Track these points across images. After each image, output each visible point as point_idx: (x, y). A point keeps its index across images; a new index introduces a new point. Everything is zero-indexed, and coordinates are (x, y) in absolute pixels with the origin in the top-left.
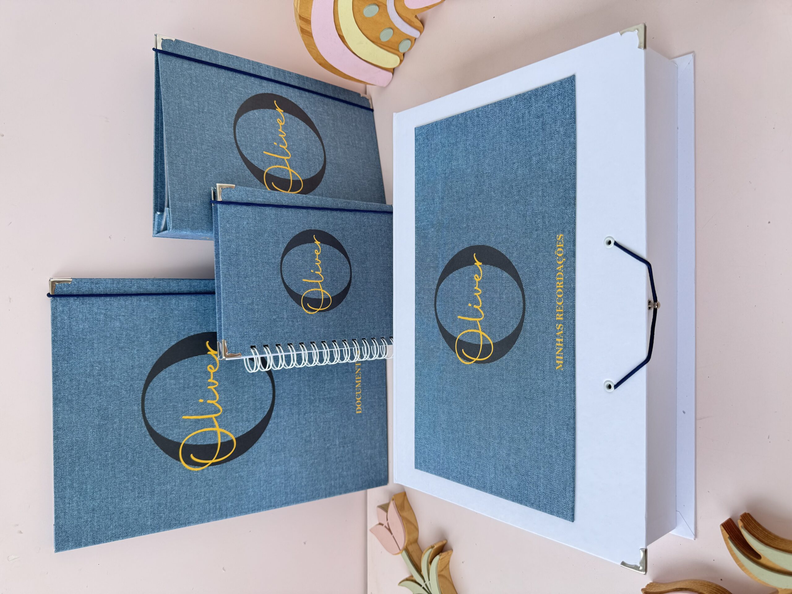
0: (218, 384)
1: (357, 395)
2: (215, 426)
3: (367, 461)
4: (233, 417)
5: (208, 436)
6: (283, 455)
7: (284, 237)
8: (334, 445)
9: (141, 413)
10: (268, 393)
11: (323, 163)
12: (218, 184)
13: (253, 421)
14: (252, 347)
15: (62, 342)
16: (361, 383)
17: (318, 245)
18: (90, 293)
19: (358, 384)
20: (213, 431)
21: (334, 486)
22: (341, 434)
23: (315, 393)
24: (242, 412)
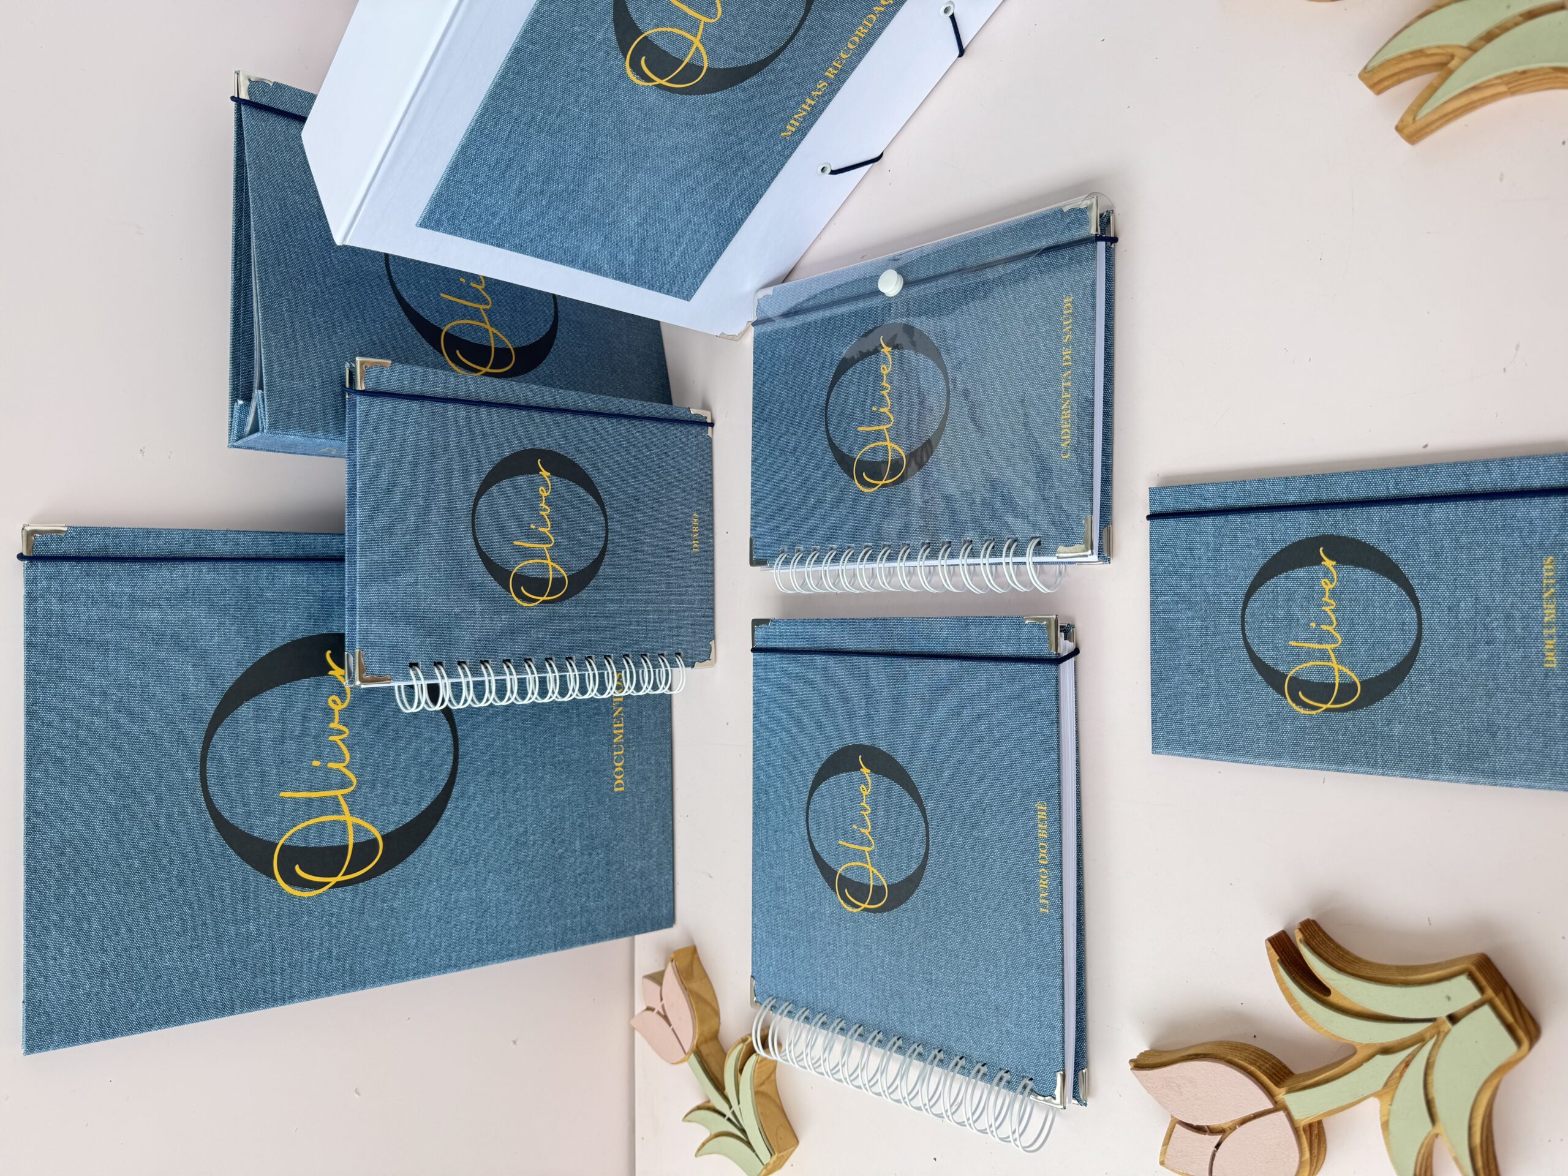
0: (348, 732)
1: (615, 758)
2: (343, 811)
3: (635, 881)
4: (376, 795)
5: (329, 831)
6: (474, 870)
7: (480, 462)
8: (571, 851)
9: (199, 784)
10: (445, 750)
11: (552, 319)
12: (358, 359)
13: (416, 805)
14: (413, 666)
15: (46, 645)
16: (624, 735)
17: (546, 477)
18: (103, 554)
19: (617, 736)
20: (339, 822)
21: (572, 929)
22: (584, 830)
23: (535, 751)
24: (393, 787)
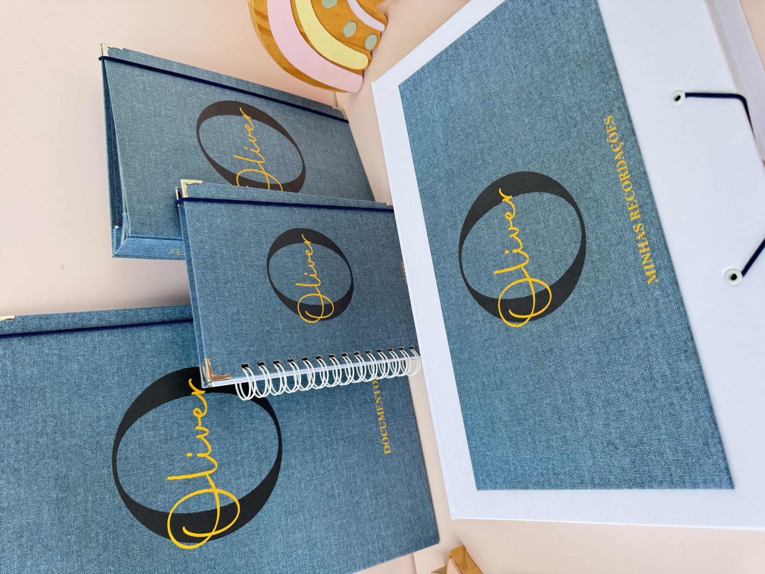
0: (208, 432)
1: (381, 431)
2: (210, 486)
3: (409, 513)
4: (232, 473)
5: (203, 500)
6: (302, 517)
7: (267, 237)
8: (364, 498)
9: (112, 477)
10: (272, 437)
11: (302, 168)
12: (183, 181)
13: (258, 476)
14: (244, 366)
16: (384, 415)
17: (309, 245)
18: (39, 330)
19: (380, 416)
20: (209, 493)
21: (373, 552)
22: (370, 482)
23: (330, 431)
24: (242, 465)
